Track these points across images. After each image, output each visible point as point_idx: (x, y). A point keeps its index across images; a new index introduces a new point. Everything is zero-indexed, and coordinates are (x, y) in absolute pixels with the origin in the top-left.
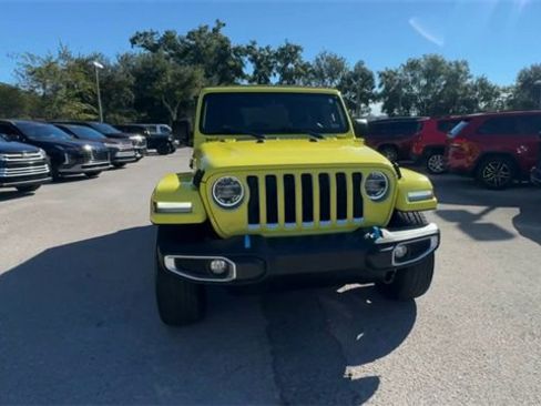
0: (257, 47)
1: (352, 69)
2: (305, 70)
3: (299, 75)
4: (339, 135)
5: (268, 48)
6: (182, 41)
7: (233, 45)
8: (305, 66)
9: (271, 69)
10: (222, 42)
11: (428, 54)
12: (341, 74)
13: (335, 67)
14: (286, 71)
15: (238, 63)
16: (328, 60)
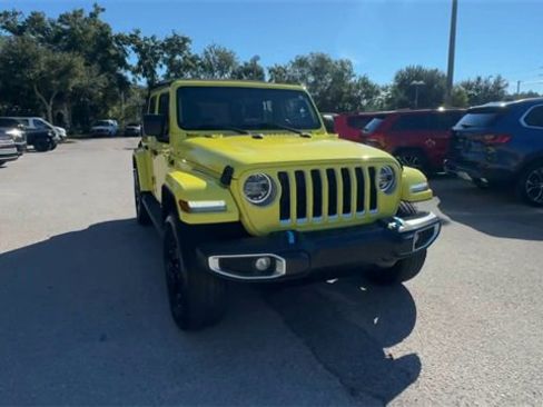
0: (141, 36)
1: (242, 64)
2: (194, 62)
3: (187, 67)
5: (153, 38)
6: (53, 25)
7: (115, 32)
8: (193, 59)
9: (156, 60)
10: (101, 28)
11: (315, 52)
12: (231, 69)
13: (224, 62)
14: (175, 63)
15: (121, 53)
16: (217, 53)
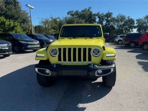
0: (100, 14)
1: (127, 19)
3: (111, 21)
4: (98, 38)
5: (103, 14)
6: (80, 13)
7: (93, 13)
8: (113, 19)
9: (103, 20)
10: (90, 13)
12: (124, 20)
14: (108, 20)
15: (94, 18)
16: (120, 17)
